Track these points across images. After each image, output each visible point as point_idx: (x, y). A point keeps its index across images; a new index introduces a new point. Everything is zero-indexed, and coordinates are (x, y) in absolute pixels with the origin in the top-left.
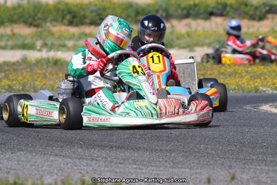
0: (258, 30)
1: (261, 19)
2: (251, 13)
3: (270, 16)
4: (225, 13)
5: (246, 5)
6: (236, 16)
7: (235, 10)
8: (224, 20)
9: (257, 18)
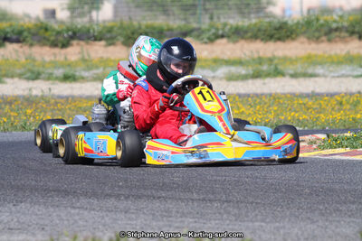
0: (66, 58)
1: (64, 46)
2: (52, 38)
3: (75, 42)
4: (21, 39)
5: (46, 30)
6: (35, 42)
7: (34, 35)
8: (21, 47)
9: (60, 45)
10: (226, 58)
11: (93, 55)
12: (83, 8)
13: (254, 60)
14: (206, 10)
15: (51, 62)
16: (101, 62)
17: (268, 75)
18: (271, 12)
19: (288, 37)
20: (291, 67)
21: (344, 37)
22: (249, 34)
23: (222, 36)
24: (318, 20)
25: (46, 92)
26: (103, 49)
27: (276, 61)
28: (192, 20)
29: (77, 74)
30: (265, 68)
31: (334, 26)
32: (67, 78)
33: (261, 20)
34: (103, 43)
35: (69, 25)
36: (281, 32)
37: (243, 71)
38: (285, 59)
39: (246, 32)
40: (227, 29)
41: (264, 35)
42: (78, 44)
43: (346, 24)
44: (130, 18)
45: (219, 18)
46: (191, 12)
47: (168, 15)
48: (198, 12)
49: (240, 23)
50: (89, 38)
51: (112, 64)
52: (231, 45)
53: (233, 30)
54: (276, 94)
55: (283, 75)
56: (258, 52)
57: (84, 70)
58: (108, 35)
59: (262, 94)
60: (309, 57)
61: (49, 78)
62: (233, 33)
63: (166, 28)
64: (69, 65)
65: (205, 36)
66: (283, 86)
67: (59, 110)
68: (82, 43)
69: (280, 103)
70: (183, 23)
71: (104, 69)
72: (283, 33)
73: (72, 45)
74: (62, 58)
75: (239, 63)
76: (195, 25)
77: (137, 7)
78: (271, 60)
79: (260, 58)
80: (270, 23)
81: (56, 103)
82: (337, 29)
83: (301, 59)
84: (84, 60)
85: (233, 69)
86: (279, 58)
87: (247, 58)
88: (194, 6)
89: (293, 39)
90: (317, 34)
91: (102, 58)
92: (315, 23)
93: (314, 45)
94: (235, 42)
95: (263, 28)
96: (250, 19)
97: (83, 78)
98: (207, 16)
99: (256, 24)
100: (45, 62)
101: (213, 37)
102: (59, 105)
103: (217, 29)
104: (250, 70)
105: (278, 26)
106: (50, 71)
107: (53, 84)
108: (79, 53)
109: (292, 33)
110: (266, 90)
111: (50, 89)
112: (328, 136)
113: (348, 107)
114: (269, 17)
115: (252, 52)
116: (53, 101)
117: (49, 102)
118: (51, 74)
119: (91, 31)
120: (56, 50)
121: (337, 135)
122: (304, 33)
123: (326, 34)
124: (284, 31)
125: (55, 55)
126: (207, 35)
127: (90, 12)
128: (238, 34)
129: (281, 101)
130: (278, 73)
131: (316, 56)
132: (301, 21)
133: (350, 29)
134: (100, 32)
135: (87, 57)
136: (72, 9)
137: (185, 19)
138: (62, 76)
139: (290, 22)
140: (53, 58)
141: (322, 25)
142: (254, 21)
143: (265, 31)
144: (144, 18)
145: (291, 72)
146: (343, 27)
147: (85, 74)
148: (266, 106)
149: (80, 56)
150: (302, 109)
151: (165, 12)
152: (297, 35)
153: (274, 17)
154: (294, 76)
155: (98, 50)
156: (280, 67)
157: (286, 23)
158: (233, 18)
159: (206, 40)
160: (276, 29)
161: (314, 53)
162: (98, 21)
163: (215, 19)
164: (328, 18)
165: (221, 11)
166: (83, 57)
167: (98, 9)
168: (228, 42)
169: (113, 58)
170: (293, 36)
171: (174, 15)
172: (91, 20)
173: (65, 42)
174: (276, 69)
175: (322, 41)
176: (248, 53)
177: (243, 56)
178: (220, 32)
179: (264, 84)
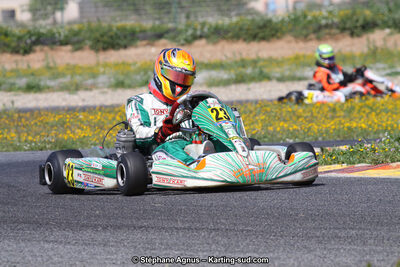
10: (206, 61)
11: (58, 61)
12: (45, 9)
13: (236, 62)
14: (182, 7)
15: (12, 71)
16: (68, 69)
17: (252, 79)
18: (253, 9)
19: (273, 36)
20: (278, 70)
21: (334, 35)
22: (230, 34)
23: (201, 37)
24: (305, 16)
25: (9, 105)
26: (69, 54)
27: (260, 64)
28: (166, 20)
29: (42, 83)
30: (249, 71)
31: (323, 22)
32: (31, 88)
33: (243, 17)
34: (69, 47)
35: (31, 28)
36: (265, 30)
37: (224, 75)
38: (271, 61)
39: (227, 31)
40: (206, 30)
41: (246, 34)
42: (42, 50)
43: (336, 20)
44: (99, 20)
45: (196, 17)
46: (165, 10)
47: (140, 15)
48: (173, 10)
49: (220, 22)
50: (54, 43)
51: (80, 71)
52: (210, 47)
53: (212, 30)
54: (262, 101)
55: (269, 78)
56: (241, 54)
57: (50, 79)
58: (75, 39)
59: (247, 101)
60: (297, 58)
61: (11, 88)
62: (213, 33)
63: (138, 29)
64: (33, 74)
65: (182, 38)
66: (270, 91)
67: (24, 127)
68: (46, 48)
69: (266, 112)
70: (157, 23)
71: (72, 77)
72: (267, 32)
73: (34, 51)
74: (25, 66)
75: (220, 66)
76: (170, 25)
77: (105, 6)
78: (255, 62)
79: (243, 60)
80: (253, 20)
81: (20, 117)
82: (327, 26)
83: (289, 60)
84: (48, 68)
85: (214, 74)
86: (264, 60)
87: (229, 61)
88: (168, 3)
89: (279, 38)
90: (304, 32)
91: (68, 64)
92: (301, 19)
93: (301, 44)
94: (215, 43)
95: (246, 27)
96: (231, 17)
97: (48, 88)
98: (183, 15)
99: (237, 23)
100: (5, 70)
101: (190, 38)
102: (23, 120)
103: (195, 29)
104: (232, 74)
105: (261, 24)
106: (12, 81)
107: (15, 95)
108: (43, 60)
109: (277, 31)
110: (251, 96)
111: (13, 102)
112: (322, 150)
113: (342, 114)
114: (251, 14)
115: (234, 54)
116: (16, 115)
117: (12, 116)
118: (14, 84)
119: (57, 35)
120: (18, 57)
121: (332, 149)
122: (291, 31)
123: (315, 32)
124: (268, 30)
125: (16, 62)
126: (184, 37)
127: (54, 13)
128: (218, 34)
129: (268, 109)
130: (263, 77)
131: (304, 56)
132: (287, 19)
133: (341, 26)
134: (66, 37)
135: (52, 65)
136: (33, 10)
137: (159, 19)
138: (25, 86)
139: (274, 20)
140: (14, 66)
141: (310, 22)
142: (235, 19)
143: (248, 30)
144: (114, 19)
145: (278, 75)
146: (333, 23)
147: (51, 83)
148: (251, 115)
149: (44, 64)
150: (291, 118)
151: (137, 11)
152: (283, 34)
153: (257, 13)
154: (281, 79)
155: (64, 57)
156: (266, 70)
157: (270, 21)
158: (212, 16)
159: (182, 42)
160: (260, 28)
161: (302, 53)
162: (62, 23)
163: (192, 18)
164: (316, 13)
165: (197, 9)
166: (48, 63)
167: (62, 9)
168: (208, 43)
169: (80, 65)
170: (279, 34)
171: (146, 14)
172: (55, 22)
173: (27, 48)
174: (261, 72)
175: (311, 40)
176: (229, 55)
177: (224, 58)
178: (198, 33)
179: (249, 89)
